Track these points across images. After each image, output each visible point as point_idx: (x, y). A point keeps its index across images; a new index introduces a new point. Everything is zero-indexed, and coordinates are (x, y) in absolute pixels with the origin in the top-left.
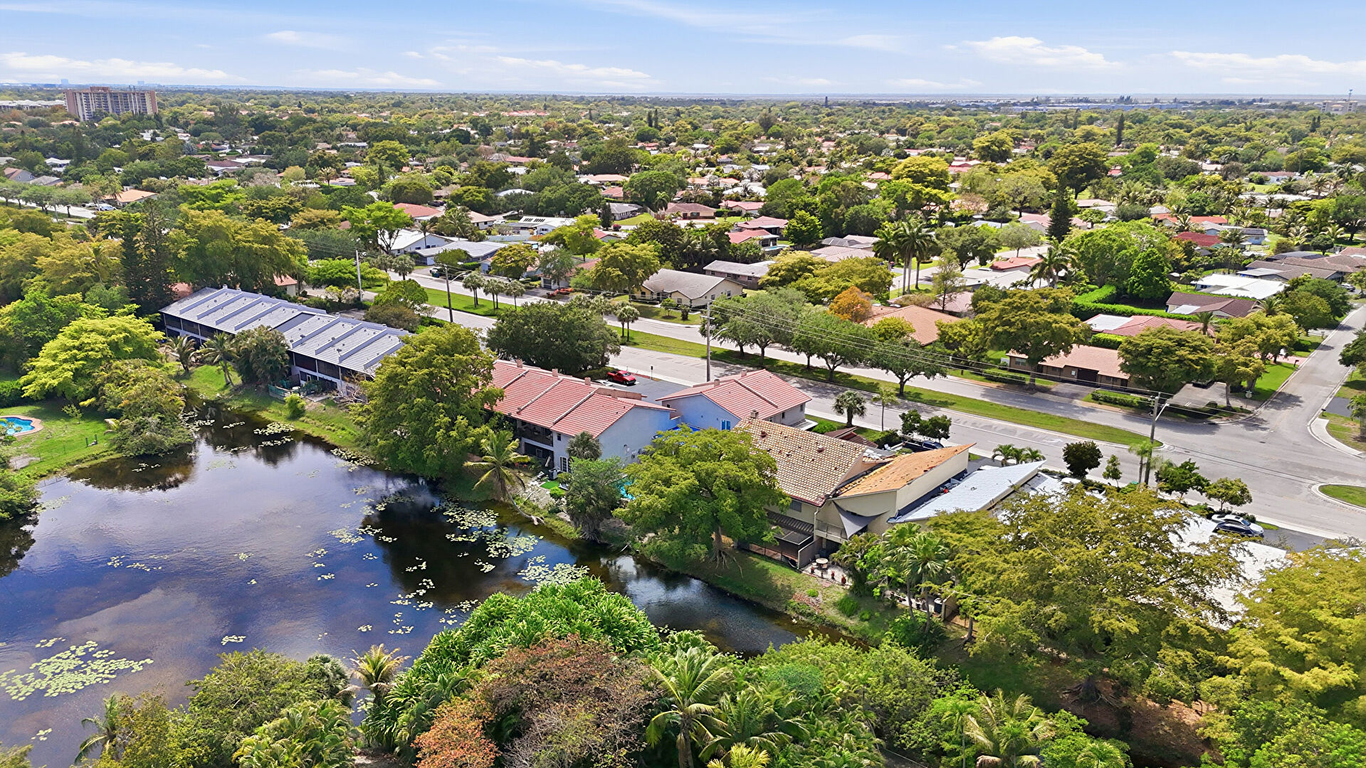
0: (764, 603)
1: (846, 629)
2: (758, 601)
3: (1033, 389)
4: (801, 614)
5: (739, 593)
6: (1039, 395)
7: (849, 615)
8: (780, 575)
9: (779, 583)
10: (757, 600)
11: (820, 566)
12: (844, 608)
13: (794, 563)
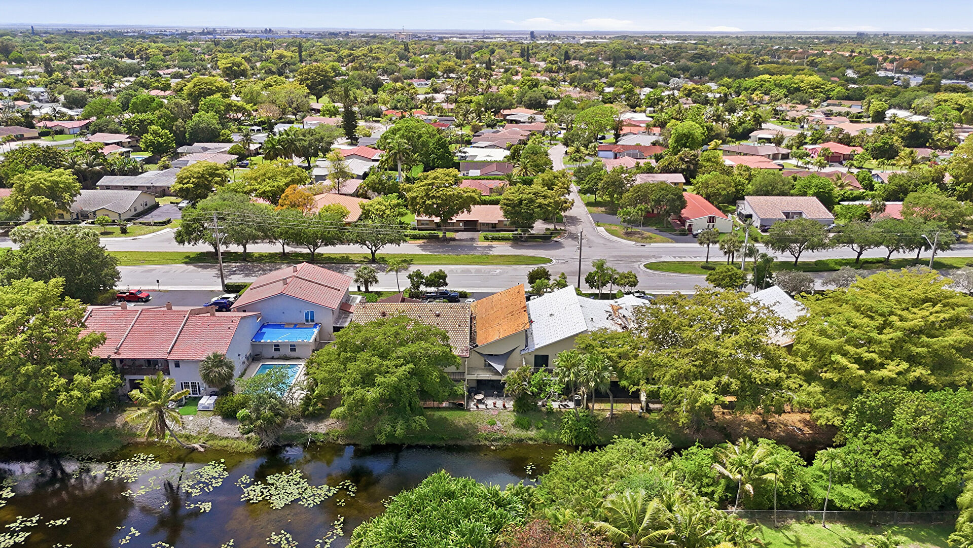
0: (459, 443)
1: (531, 439)
2: (454, 443)
3: (446, 240)
4: (492, 441)
5: (436, 443)
6: (452, 243)
7: (527, 429)
8: (458, 419)
9: (462, 424)
10: (451, 443)
11: (480, 401)
12: (522, 425)
13: (461, 405)
